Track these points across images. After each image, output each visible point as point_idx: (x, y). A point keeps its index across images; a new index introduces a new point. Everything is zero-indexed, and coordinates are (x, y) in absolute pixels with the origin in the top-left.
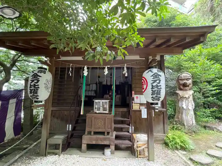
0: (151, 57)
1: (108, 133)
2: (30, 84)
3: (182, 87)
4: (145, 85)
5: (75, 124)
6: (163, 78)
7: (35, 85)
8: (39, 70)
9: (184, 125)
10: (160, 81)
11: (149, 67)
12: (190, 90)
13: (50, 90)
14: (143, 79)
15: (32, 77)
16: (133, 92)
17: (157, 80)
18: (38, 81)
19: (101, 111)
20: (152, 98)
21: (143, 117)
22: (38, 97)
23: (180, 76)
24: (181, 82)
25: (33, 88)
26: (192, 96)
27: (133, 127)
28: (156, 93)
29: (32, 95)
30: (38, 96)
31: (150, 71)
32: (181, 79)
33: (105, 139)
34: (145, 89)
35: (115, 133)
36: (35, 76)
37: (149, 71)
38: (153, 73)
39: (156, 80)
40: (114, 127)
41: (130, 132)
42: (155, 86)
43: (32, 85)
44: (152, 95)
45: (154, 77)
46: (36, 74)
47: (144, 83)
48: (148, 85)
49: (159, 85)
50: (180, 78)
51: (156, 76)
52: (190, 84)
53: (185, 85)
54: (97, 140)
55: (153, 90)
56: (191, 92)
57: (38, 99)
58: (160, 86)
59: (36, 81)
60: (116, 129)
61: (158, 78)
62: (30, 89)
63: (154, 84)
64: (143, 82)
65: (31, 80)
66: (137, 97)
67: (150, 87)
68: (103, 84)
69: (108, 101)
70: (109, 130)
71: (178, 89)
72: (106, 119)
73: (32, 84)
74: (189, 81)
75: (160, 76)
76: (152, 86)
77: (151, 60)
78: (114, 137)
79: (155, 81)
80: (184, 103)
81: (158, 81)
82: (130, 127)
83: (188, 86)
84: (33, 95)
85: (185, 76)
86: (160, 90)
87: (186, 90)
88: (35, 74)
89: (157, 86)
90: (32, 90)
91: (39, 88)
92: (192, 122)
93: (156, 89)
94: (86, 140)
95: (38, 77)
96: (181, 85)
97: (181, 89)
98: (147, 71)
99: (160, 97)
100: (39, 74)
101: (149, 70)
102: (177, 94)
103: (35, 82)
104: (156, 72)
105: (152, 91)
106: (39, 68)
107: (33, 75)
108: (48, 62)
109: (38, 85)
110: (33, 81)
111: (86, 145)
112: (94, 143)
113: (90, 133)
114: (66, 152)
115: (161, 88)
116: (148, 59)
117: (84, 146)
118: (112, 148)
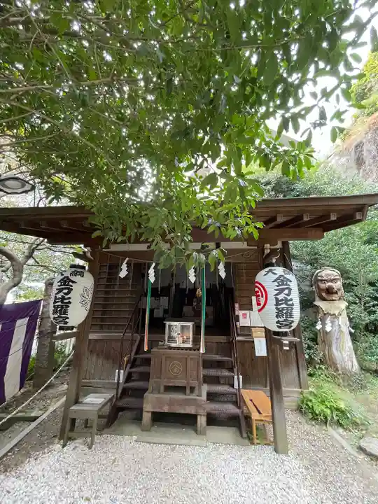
0: (268, 245)
1: (192, 389)
2: (56, 297)
3: (324, 294)
4: (262, 297)
5: (131, 368)
6: (294, 285)
7: (63, 298)
8: (73, 270)
10: (290, 290)
11: (266, 264)
12: (340, 299)
13: (89, 307)
14: (257, 285)
15: (59, 284)
17: (286, 289)
18: (70, 290)
20: (277, 323)
21: (257, 355)
22: (67, 320)
23: (319, 274)
24: (323, 286)
25: (60, 304)
26: (345, 312)
27: (241, 377)
28: (283, 313)
29: (56, 316)
30: (68, 318)
31: (270, 271)
32: (322, 280)
33: (188, 402)
34: (262, 304)
35: (205, 389)
36: (65, 281)
37: (268, 272)
38: (277, 276)
39: (284, 289)
40: (204, 376)
41: (236, 386)
42: (282, 300)
43: (59, 299)
44: (277, 317)
45: (278, 283)
46: (67, 277)
47: (260, 293)
48: (269, 298)
49: (289, 298)
50: (320, 278)
51: (282, 281)
52: (339, 290)
53: (330, 291)
54: (171, 403)
55: (279, 307)
56: (344, 305)
57: (66, 323)
58: (291, 300)
59: (66, 291)
60: (208, 380)
61: (286, 285)
62: (54, 306)
63: (280, 297)
64: (258, 292)
65: (57, 289)
66: (245, 315)
67: (271, 301)
68: (181, 287)
69: (190, 324)
70: (194, 383)
71: (317, 298)
72: (189, 360)
73: (59, 296)
74: (336, 284)
75: (291, 281)
76: (277, 299)
77: (269, 251)
78: (204, 397)
79: (281, 291)
81: (286, 292)
82: (236, 377)
83: (336, 293)
84: (59, 317)
85: (328, 275)
86: (292, 309)
87: (333, 300)
88: (65, 277)
89: (286, 301)
90: (58, 307)
91: (70, 303)
92: (350, 364)
93: (284, 306)
94: (152, 403)
95: (71, 283)
96: (323, 290)
97: (324, 299)
98: (263, 272)
99: (293, 322)
100: (73, 278)
101: (267, 269)
102: (317, 307)
103: (64, 294)
104: (283, 274)
105: (277, 309)
106: (73, 266)
107: (62, 280)
108: (89, 255)
109: (70, 298)
110: (60, 291)
111: (150, 415)
112: (166, 409)
114: (111, 429)
115: (293, 305)
116: (263, 250)
117: (147, 417)
118: (202, 420)
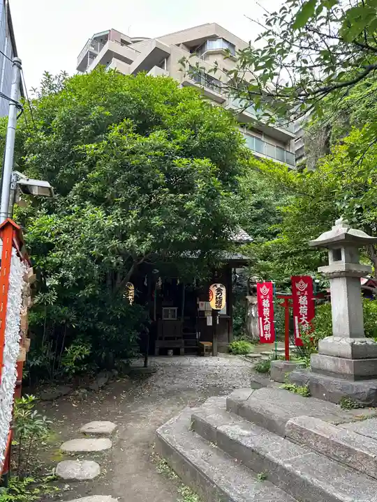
1: (178, 338)
3: (252, 292)
4: (211, 296)
6: (224, 292)
9: (252, 336)
11: (214, 281)
14: (210, 291)
16: (198, 299)
19: (170, 318)
20: (216, 306)
21: (208, 325)
23: (251, 278)
24: (252, 286)
27: (199, 333)
28: (219, 302)
31: (215, 285)
32: (251, 283)
34: (211, 299)
38: (218, 288)
39: (219, 293)
42: (218, 297)
44: (216, 304)
48: (213, 296)
50: (250, 281)
51: (219, 290)
53: (255, 290)
55: (217, 300)
58: (222, 297)
60: (184, 337)
61: (221, 291)
64: (210, 294)
66: (202, 304)
67: (215, 298)
69: (176, 308)
71: (248, 293)
80: (253, 310)
85: (255, 279)
86: (222, 301)
87: (256, 295)
89: (220, 297)
93: (219, 299)
94: (159, 344)
96: (251, 289)
97: (251, 295)
98: (212, 286)
99: (222, 306)
102: (247, 299)
104: (220, 287)
113: (161, 339)
115: (222, 299)
117: (157, 350)
118: (182, 350)
